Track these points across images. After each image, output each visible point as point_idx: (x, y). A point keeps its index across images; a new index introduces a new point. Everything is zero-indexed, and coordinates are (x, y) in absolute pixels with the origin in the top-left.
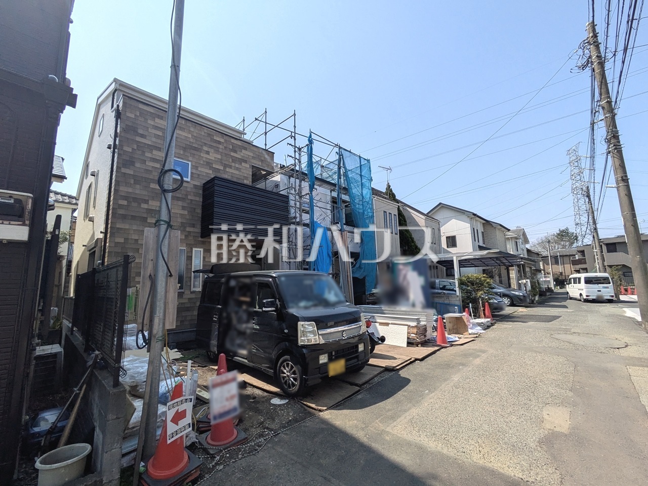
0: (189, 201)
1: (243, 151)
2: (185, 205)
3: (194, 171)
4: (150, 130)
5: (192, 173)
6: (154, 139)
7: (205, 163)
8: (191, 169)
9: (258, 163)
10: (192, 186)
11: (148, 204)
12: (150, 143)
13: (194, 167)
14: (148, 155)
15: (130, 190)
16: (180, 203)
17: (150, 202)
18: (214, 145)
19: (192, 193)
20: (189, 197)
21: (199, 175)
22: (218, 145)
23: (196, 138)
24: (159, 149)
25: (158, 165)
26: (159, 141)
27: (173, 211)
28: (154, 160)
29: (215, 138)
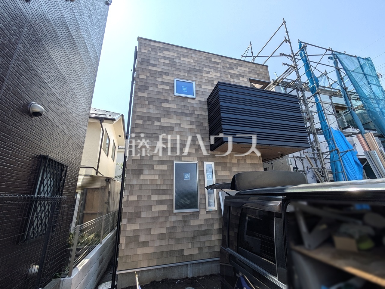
0: (196, 116)
1: (239, 68)
2: (193, 120)
3: (198, 89)
4: (160, 60)
5: (196, 91)
6: (163, 67)
7: (207, 82)
8: (196, 87)
9: (254, 76)
10: (197, 102)
11: (160, 121)
12: (160, 70)
13: (197, 86)
14: (159, 79)
15: (145, 110)
16: (188, 119)
17: (162, 120)
18: (213, 65)
19: (198, 109)
20: (196, 112)
21: (203, 92)
22: (216, 66)
23: (197, 62)
24: (167, 74)
25: (167, 87)
26: (167, 68)
27: (182, 126)
28: (164, 83)
29: (213, 60)
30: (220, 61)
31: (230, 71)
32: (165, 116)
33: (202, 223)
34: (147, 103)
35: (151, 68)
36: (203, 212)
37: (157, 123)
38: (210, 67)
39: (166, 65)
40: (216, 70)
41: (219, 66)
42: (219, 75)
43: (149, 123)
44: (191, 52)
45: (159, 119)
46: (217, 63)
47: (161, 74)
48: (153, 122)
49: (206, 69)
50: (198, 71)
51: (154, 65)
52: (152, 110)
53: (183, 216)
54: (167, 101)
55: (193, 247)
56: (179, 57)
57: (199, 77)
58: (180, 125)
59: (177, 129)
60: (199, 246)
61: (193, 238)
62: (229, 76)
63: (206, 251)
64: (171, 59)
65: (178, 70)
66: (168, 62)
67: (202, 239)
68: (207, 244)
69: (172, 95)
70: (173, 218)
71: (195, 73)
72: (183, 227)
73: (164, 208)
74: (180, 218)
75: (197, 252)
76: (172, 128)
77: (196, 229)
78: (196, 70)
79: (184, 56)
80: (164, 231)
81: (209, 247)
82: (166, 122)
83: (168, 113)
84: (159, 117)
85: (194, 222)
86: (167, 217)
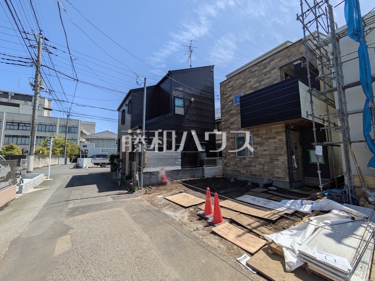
1: (272, 63)
4: (227, 90)
6: (229, 93)
9: (285, 61)
12: (228, 95)
14: (228, 100)
18: (253, 74)
22: (255, 73)
23: (243, 79)
24: (231, 96)
25: (231, 103)
26: (231, 92)
27: (238, 120)
28: (230, 101)
29: (253, 70)
30: (257, 68)
31: (264, 71)
32: (231, 118)
33: (247, 162)
34: (225, 114)
35: (225, 96)
36: (247, 158)
37: (229, 122)
38: (251, 77)
39: (230, 91)
40: (254, 77)
41: (256, 72)
42: (256, 79)
43: (226, 123)
44: (240, 74)
45: (229, 120)
46: (255, 71)
47: (228, 97)
48: (228, 122)
49: (248, 80)
50: (244, 84)
51: (226, 94)
52: (227, 117)
53: (240, 159)
54: (231, 110)
55: (244, 170)
56: (235, 82)
57: (245, 88)
58: (237, 119)
59: (236, 122)
60: (246, 170)
61: (244, 167)
62: (263, 76)
63: (249, 173)
64: (232, 86)
65: (235, 90)
66: (230, 89)
67: (247, 168)
68: (249, 171)
69: (233, 106)
70: (236, 159)
71: (243, 87)
72: (240, 163)
73: (233, 155)
74: (239, 160)
75: (245, 172)
76: (234, 122)
77: (245, 164)
78: (243, 85)
79: (238, 80)
80: (234, 163)
81: (250, 172)
82: (232, 120)
83: (232, 115)
84: (229, 119)
85: (244, 161)
86: (234, 159)
